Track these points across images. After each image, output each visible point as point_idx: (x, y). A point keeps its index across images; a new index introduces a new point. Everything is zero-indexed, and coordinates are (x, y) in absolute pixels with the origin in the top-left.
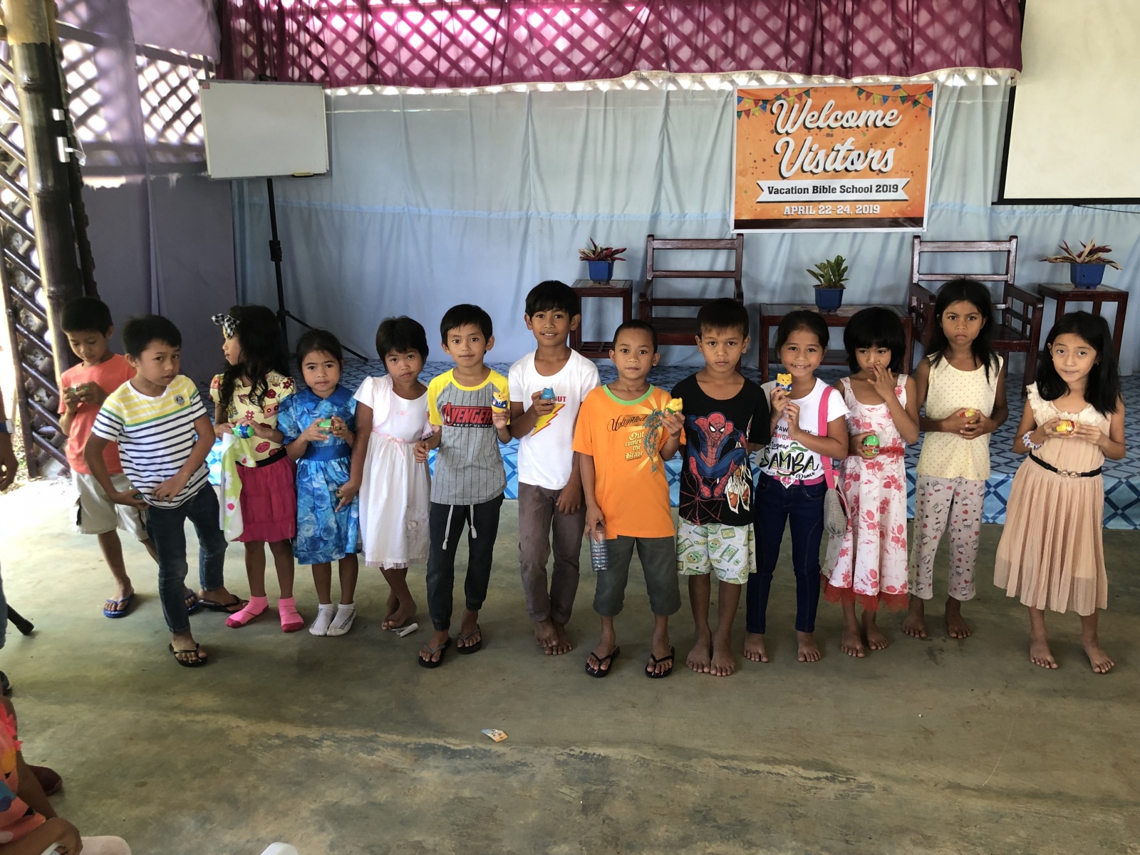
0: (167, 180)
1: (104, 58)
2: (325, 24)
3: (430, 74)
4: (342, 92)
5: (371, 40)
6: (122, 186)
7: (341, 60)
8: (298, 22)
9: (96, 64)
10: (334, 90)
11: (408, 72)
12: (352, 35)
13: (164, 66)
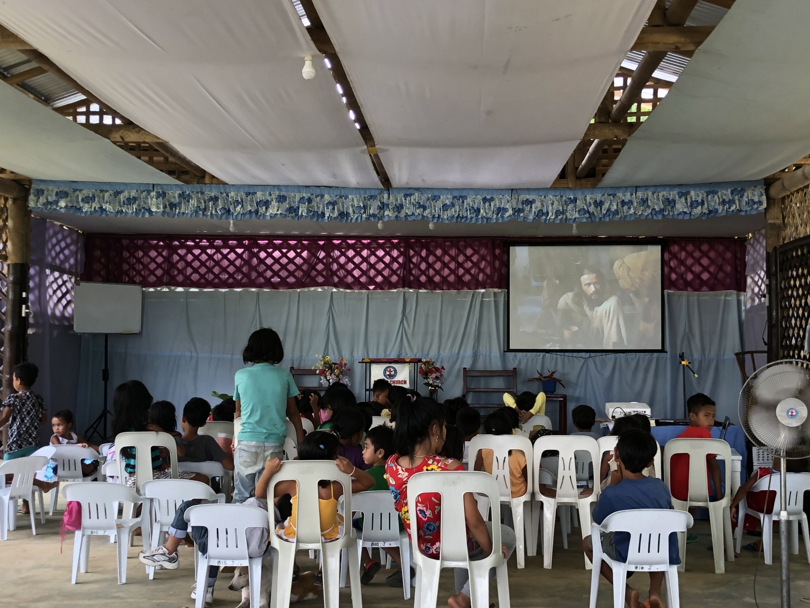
0: (54, 333)
1: (32, 271)
3: (203, 281)
4: (152, 290)
5: (170, 263)
6: (33, 333)
8: (130, 253)
10: (147, 288)
11: (191, 280)
12: (160, 260)
13: (57, 274)
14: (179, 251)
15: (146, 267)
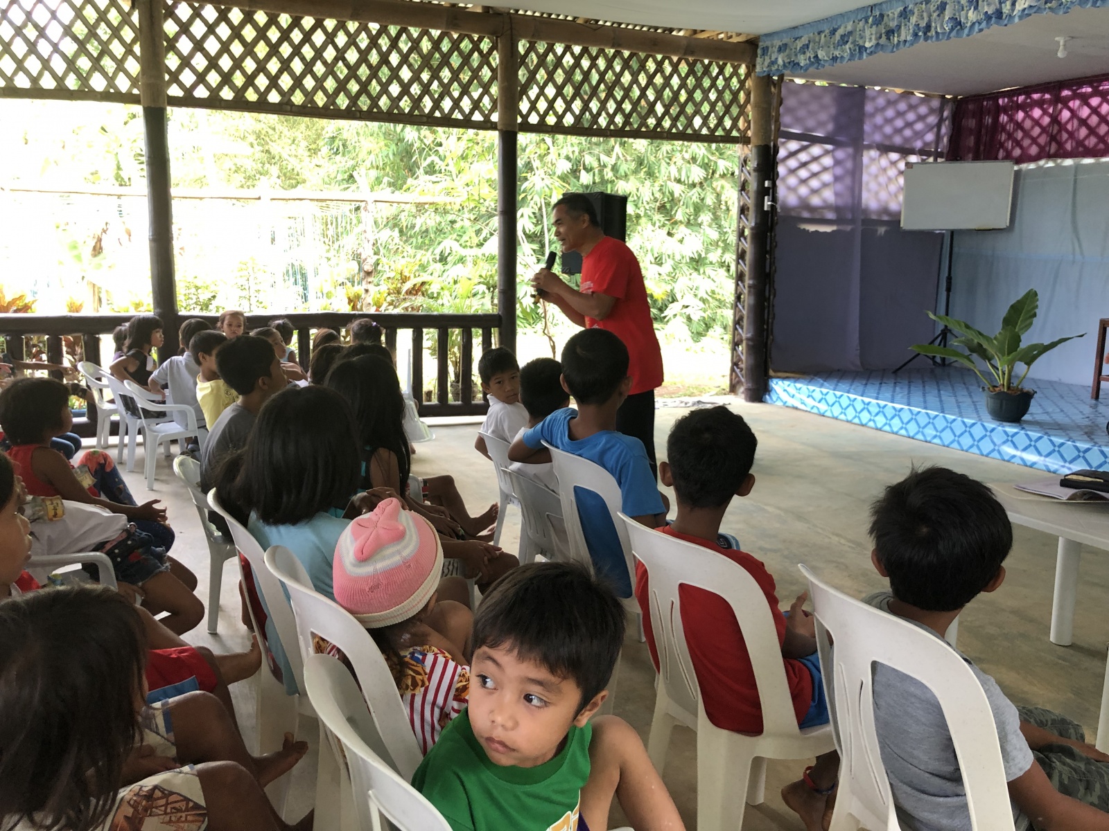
0: (877, 231)
1: (840, 154)
2: (1028, 116)
3: (1101, 146)
4: (1032, 166)
5: (1059, 123)
6: (833, 231)
7: (1034, 141)
8: (1008, 115)
9: (834, 157)
10: (1025, 165)
11: (1084, 146)
12: (1046, 120)
13: (894, 156)
14: (1071, 104)
15: (1027, 134)
